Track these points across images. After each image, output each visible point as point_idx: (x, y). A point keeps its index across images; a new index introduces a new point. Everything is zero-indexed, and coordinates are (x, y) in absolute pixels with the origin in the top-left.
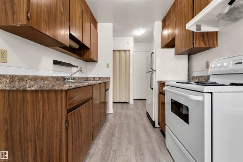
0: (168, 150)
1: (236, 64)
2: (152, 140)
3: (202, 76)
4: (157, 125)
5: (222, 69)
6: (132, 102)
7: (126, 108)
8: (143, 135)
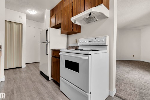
0: (61, 91)
1: (90, 41)
2: (50, 90)
3: (74, 47)
4: (50, 78)
5: (84, 43)
6: (24, 66)
7: (19, 72)
8: (42, 89)
